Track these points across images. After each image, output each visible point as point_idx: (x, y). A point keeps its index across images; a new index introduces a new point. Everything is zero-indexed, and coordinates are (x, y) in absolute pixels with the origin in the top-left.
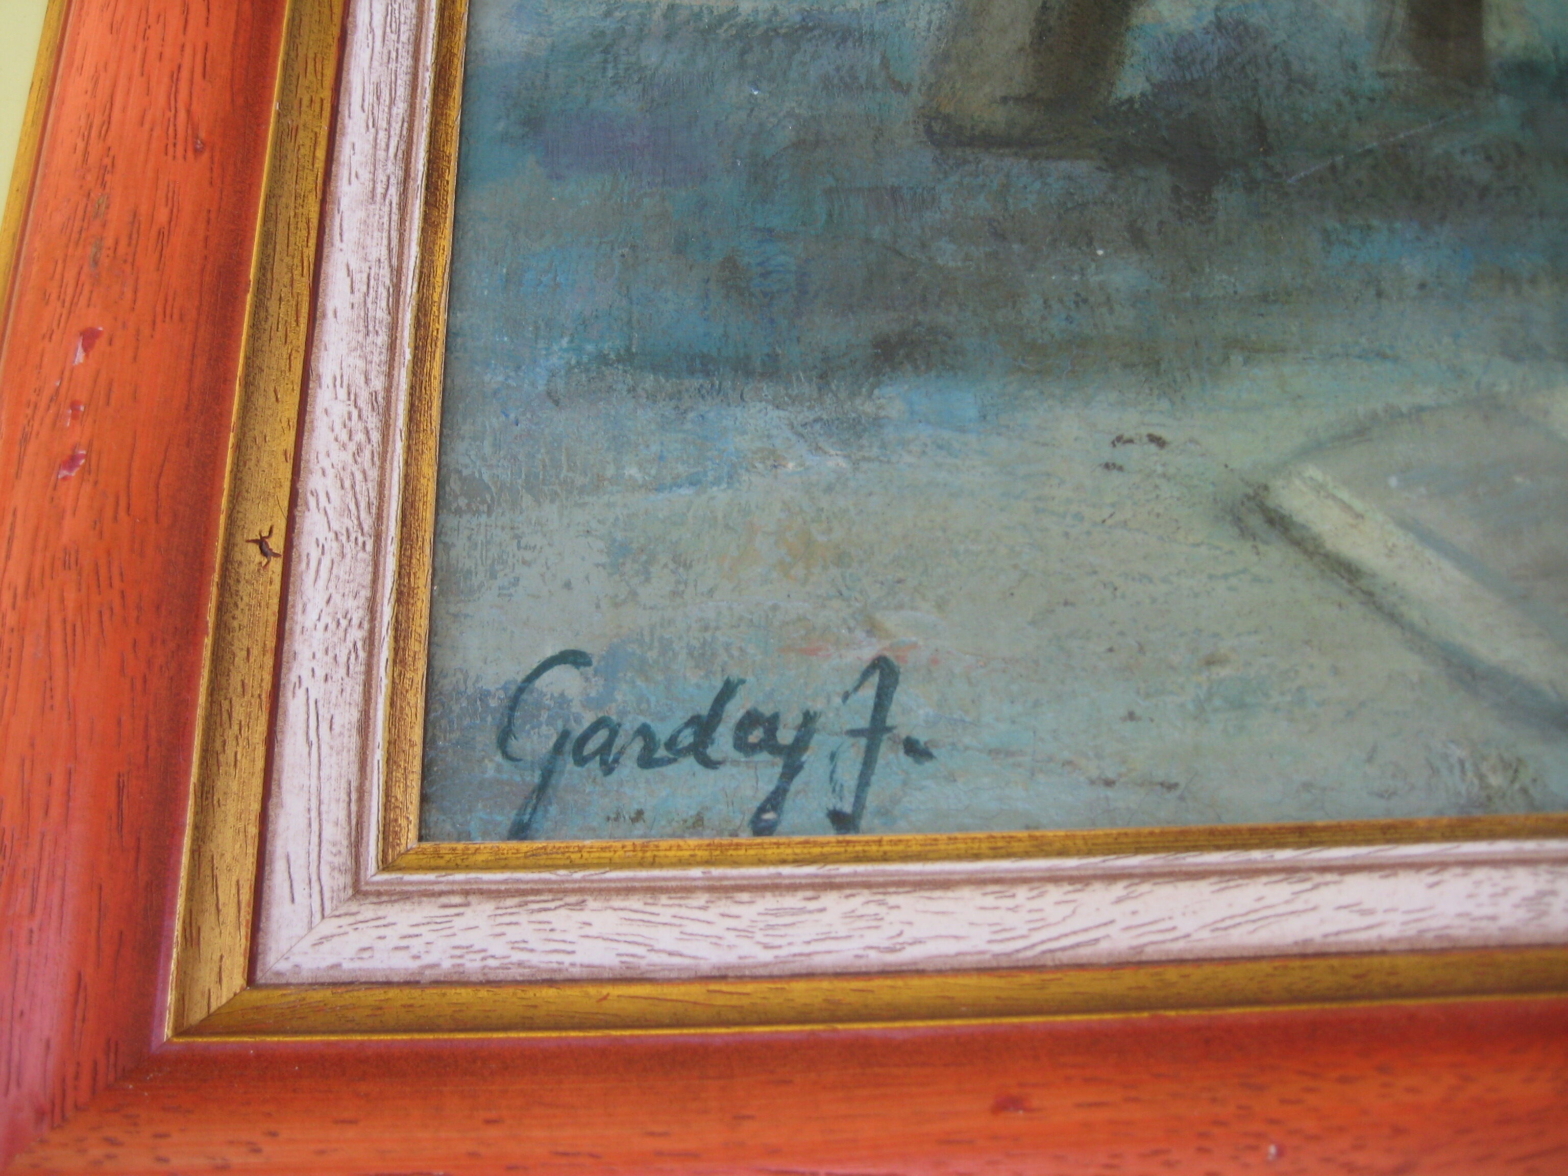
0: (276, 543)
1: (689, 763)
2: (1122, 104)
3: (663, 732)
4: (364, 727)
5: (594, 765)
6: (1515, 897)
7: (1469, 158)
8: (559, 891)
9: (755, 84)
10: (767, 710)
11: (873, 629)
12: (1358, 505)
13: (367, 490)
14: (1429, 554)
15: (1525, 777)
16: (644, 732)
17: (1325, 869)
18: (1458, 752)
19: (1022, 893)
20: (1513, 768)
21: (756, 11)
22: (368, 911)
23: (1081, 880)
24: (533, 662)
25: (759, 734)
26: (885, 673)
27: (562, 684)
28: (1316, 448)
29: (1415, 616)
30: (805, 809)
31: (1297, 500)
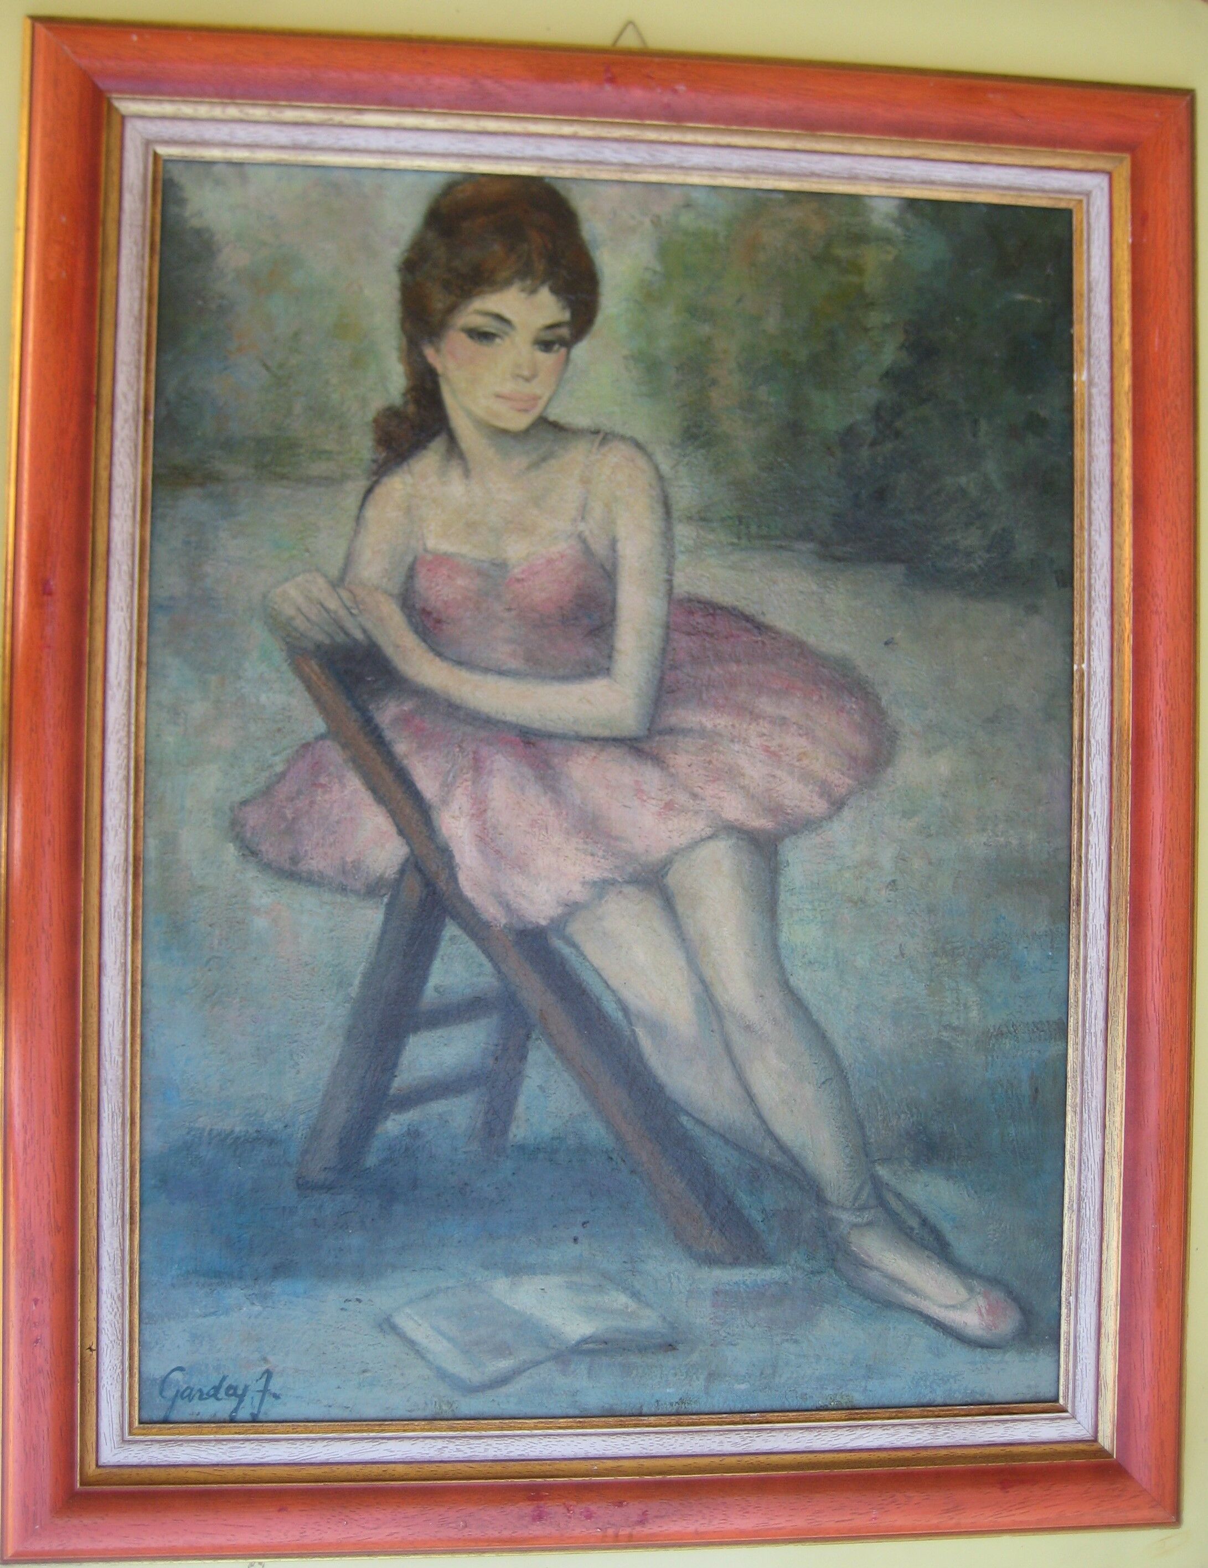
0: (94, 1347)
1: (212, 1399)
2: (367, 1169)
3: (205, 1390)
4: (122, 1397)
5: (186, 1400)
6: (435, 1448)
7: (489, 1188)
8: (176, 1441)
9: (239, 1164)
10: (234, 1384)
11: (265, 1360)
12: (420, 1322)
13: (118, 1326)
14: (440, 1338)
15: (454, 1406)
16: (200, 1391)
18: (436, 1399)
19: (299, 1443)
20: (451, 1404)
21: (240, 1131)
22: (127, 1447)
24: (169, 1370)
25: (232, 1391)
26: (268, 1374)
27: (177, 1375)
28: (410, 1302)
29: (430, 1357)
30: (244, 1413)
31: (401, 1320)
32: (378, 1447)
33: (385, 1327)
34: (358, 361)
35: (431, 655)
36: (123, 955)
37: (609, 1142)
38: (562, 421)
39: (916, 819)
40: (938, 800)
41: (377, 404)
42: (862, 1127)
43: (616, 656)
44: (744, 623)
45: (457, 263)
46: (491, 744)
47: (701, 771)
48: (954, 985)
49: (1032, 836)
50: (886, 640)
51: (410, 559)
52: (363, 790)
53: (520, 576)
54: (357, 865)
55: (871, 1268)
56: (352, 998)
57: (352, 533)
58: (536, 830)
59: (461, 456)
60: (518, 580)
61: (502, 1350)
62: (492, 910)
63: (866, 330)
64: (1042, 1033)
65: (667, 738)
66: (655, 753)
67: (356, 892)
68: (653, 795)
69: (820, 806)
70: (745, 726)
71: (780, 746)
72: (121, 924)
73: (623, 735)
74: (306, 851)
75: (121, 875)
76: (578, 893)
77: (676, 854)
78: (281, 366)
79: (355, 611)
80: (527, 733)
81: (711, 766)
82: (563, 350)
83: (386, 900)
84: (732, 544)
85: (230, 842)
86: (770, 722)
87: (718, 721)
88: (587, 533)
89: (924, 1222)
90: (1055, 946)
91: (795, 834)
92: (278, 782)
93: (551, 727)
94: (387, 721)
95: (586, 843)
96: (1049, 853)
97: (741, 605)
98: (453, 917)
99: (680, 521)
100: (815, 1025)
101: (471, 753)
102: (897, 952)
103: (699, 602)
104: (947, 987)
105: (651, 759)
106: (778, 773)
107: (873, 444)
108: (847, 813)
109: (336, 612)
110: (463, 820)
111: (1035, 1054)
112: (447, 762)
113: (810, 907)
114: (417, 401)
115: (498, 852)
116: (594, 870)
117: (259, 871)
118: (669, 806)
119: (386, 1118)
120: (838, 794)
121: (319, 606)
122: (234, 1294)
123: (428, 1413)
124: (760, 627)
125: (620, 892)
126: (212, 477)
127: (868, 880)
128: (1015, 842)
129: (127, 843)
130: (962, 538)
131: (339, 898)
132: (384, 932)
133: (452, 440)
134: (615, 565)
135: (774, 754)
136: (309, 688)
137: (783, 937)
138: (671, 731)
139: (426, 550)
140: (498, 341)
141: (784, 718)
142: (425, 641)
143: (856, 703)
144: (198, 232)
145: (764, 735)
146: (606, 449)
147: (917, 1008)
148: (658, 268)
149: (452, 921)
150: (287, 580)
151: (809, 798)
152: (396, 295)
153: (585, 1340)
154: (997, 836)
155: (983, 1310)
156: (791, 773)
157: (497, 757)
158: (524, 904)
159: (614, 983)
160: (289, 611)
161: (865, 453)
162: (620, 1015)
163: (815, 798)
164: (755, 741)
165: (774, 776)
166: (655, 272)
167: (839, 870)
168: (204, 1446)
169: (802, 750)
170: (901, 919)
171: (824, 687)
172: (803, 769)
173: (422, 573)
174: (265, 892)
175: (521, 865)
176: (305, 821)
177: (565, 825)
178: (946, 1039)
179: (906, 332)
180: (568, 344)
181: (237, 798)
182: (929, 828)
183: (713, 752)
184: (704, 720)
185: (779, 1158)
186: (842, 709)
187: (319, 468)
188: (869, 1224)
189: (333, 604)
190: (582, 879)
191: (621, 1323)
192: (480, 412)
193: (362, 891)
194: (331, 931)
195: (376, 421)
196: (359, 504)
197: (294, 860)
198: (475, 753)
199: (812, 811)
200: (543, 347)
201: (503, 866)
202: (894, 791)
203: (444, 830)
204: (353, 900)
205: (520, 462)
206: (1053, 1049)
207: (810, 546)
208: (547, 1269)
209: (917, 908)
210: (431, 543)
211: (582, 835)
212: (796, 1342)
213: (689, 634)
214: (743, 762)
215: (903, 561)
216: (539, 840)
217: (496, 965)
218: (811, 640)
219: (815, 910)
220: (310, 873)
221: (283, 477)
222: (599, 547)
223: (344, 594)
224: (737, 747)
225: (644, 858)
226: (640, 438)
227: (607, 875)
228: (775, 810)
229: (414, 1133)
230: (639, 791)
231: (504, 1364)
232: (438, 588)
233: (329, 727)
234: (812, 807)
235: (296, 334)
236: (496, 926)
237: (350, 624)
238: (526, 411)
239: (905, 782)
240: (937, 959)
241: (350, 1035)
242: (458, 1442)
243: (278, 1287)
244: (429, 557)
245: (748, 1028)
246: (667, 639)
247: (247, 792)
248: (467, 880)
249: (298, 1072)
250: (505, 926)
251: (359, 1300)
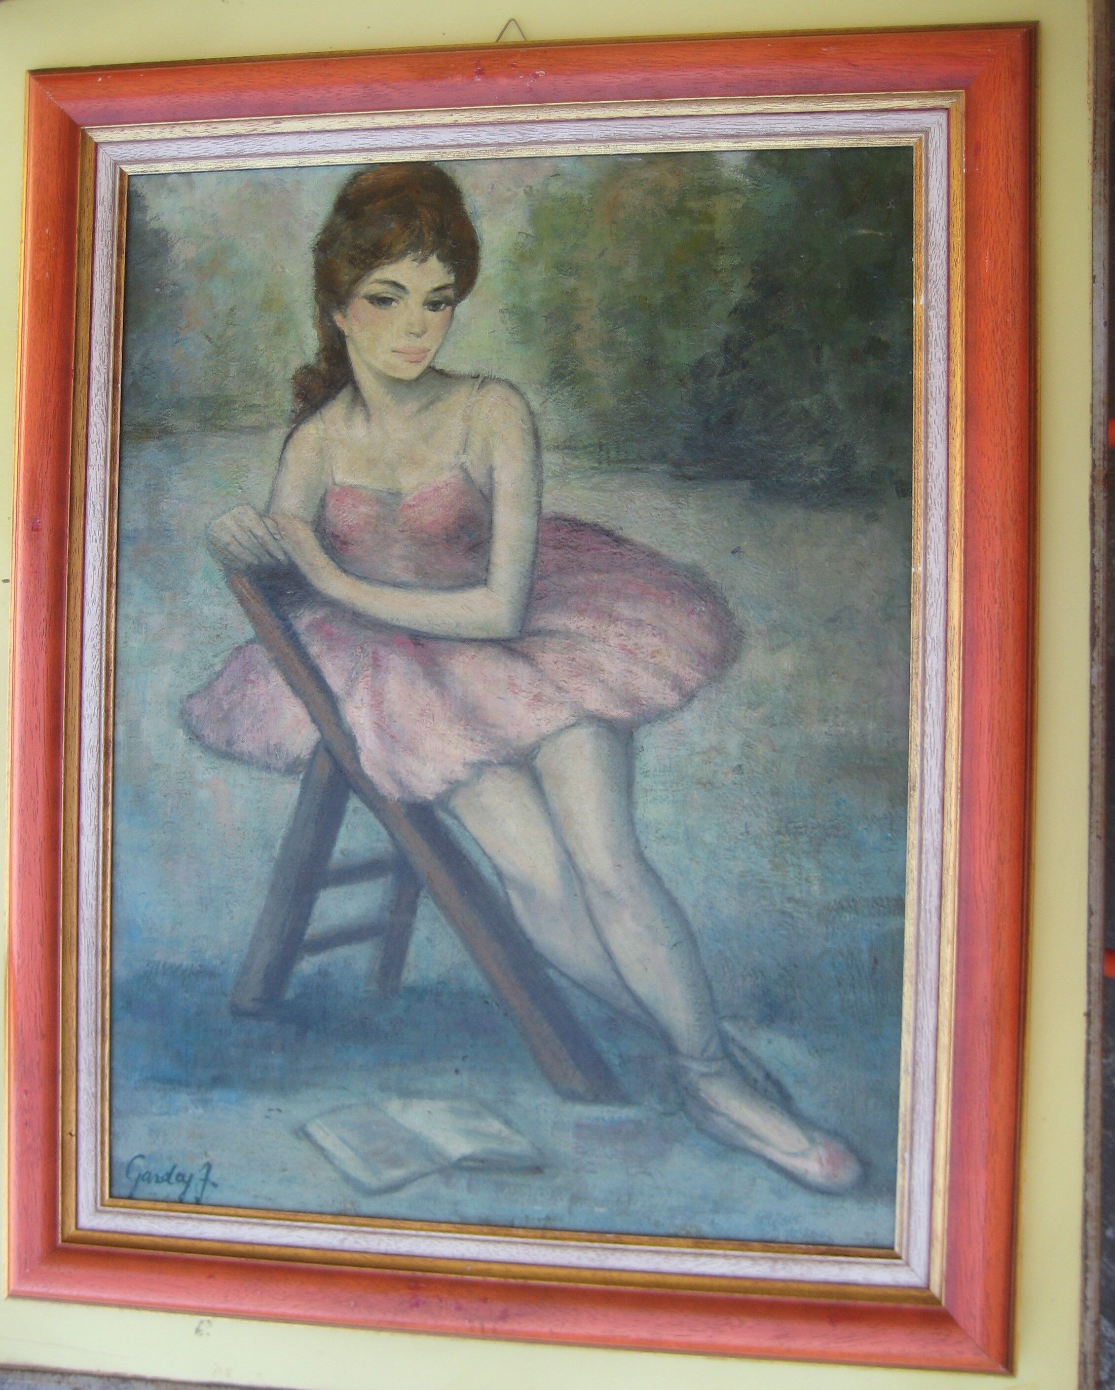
0: (74, 1133)
1: (165, 1184)
3: (161, 1175)
4: (96, 1175)
5: (146, 1182)
8: (136, 1214)
9: (186, 992)
10: (182, 1172)
11: (206, 1154)
12: (329, 1132)
13: (93, 1118)
14: (345, 1147)
16: (157, 1176)
17: (296, 1227)
19: (229, 1225)
20: (353, 1203)
22: (99, 1215)
23: (242, 1223)
24: (133, 1157)
25: (181, 1178)
26: (209, 1166)
27: (139, 1162)
28: (321, 1115)
29: (337, 1162)
30: (190, 1196)
31: (312, 1129)
32: (291, 1234)
33: (301, 1134)
34: (280, 330)
35: (338, 572)
36: (96, 819)
37: (485, 988)
38: (447, 370)
39: (761, 710)
40: (781, 693)
41: (296, 363)
42: (710, 987)
43: (493, 569)
44: (604, 538)
45: (360, 241)
46: (387, 646)
47: (566, 668)
48: (796, 861)
49: (871, 726)
50: (733, 548)
51: (321, 492)
52: (284, 685)
53: (412, 503)
54: (278, 747)
55: (719, 1114)
56: (274, 858)
57: (276, 472)
58: (425, 718)
59: (364, 405)
60: (410, 506)
61: (394, 1161)
62: (387, 786)
63: (716, 272)
64: (881, 908)
65: (536, 638)
66: (525, 652)
67: (278, 770)
68: (524, 688)
69: (672, 698)
70: (604, 627)
71: (636, 644)
72: (95, 794)
73: (498, 636)
74: (239, 736)
75: (95, 753)
76: (460, 773)
77: (544, 739)
78: (220, 337)
79: (277, 537)
80: (418, 636)
81: (574, 663)
82: (449, 308)
83: (301, 776)
84: (593, 468)
85: (180, 728)
86: (627, 624)
87: (580, 624)
88: (468, 464)
89: (768, 1076)
90: (894, 828)
91: (649, 723)
92: (217, 679)
93: (438, 630)
94: (303, 627)
95: (466, 729)
96: (888, 742)
97: (601, 521)
98: (355, 792)
99: (548, 450)
100: (667, 893)
101: (370, 653)
102: (743, 830)
103: (565, 520)
104: (790, 862)
105: (522, 657)
106: (634, 669)
107: (722, 374)
108: (696, 704)
109: (262, 538)
110: (364, 710)
111: (875, 927)
112: (351, 661)
113: (662, 787)
114: (328, 359)
115: (392, 737)
116: (472, 753)
117: (202, 752)
118: (538, 698)
119: (302, 959)
120: (688, 688)
121: (249, 533)
122: (183, 1098)
123: (335, 1208)
124: (620, 541)
125: (495, 772)
126: (167, 432)
127: (716, 764)
128: (855, 732)
129: (100, 728)
130: (805, 454)
131: (264, 775)
132: (300, 803)
133: (356, 390)
134: (492, 491)
135: (630, 652)
136: (242, 601)
137: (639, 814)
138: (538, 633)
139: (334, 484)
140: (394, 304)
141: (640, 620)
142: (333, 560)
143: (706, 607)
144: (156, 232)
145: (622, 635)
146: (484, 391)
147: (762, 881)
148: (530, 232)
149: (355, 795)
150: (224, 512)
151: (662, 691)
152: (312, 271)
153: (465, 1158)
154: (838, 725)
155: (823, 1160)
156: (646, 669)
157: (392, 656)
158: (414, 781)
159: (489, 850)
160: (227, 538)
161: (715, 381)
162: (495, 879)
163: (668, 690)
164: (614, 641)
165: (631, 672)
166: (527, 235)
167: (689, 756)
168: (156, 1220)
169: (656, 648)
170: (746, 801)
171: (676, 592)
172: (655, 665)
173: (331, 502)
174: (207, 769)
175: (412, 749)
176: (238, 711)
177: (448, 714)
178: (789, 910)
179: (753, 271)
180: (452, 303)
181: (185, 693)
182: (773, 718)
183: (576, 650)
184: (568, 622)
185: (634, 1011)
186: (692, 612)
187: (251, 419)
188: (718, 1074)
189: (260, 532)
190: (462, 761)
191: (494, 1145)
192: (380, 366)
193: (283, 770)
194: (259, 801)
195: (294, 378)
196: (281, 447)
197: (229, 743)
198: (373, 653)
199: (664, 702)
200: (431, 307)
201: (397, 749)
202: (740, 684)
203: (348, 719)
204: (275, 776)
205: (412, 406)
206: (892, 923)
207: (664, 467)
208: (432, 1095)
209: (761, 791)
210: (339, 478)
211: (463, 723)
212: (649, 1174)
213: (555, 548)
214: (603, 659)
215: (747, 478)
216: (427, 727)
217: (391, 834)
218: (664, 551)
219: (668, 790)
220: (242, 754)
221: (221, 428)
222: (478, 475)
223: (269, 523)
224: (597, 646)
225: (515, 743)
226: (513, 380)
227: (484, 757)
228: (632, 701)
229: (323, 973)
230: (512, 685)
231: (397, 1174)
232: (344, 515)
233: (257, 634)
234: (665, 699)
235: (232, 310)
236: (391, 800)
237: (273, 547)
238: (417, 362)
239: (751, 676)
240: (781, 837)
241: (273, 888)
242: (356, 1235)
243: (216, 1095)
244: (337, 489)
245: (607, 894)
246: (536, 553)
247: (192, 687)
248: (367, 760)
249: (232, 918)
250: (398, 800)
251: (279, 1110)
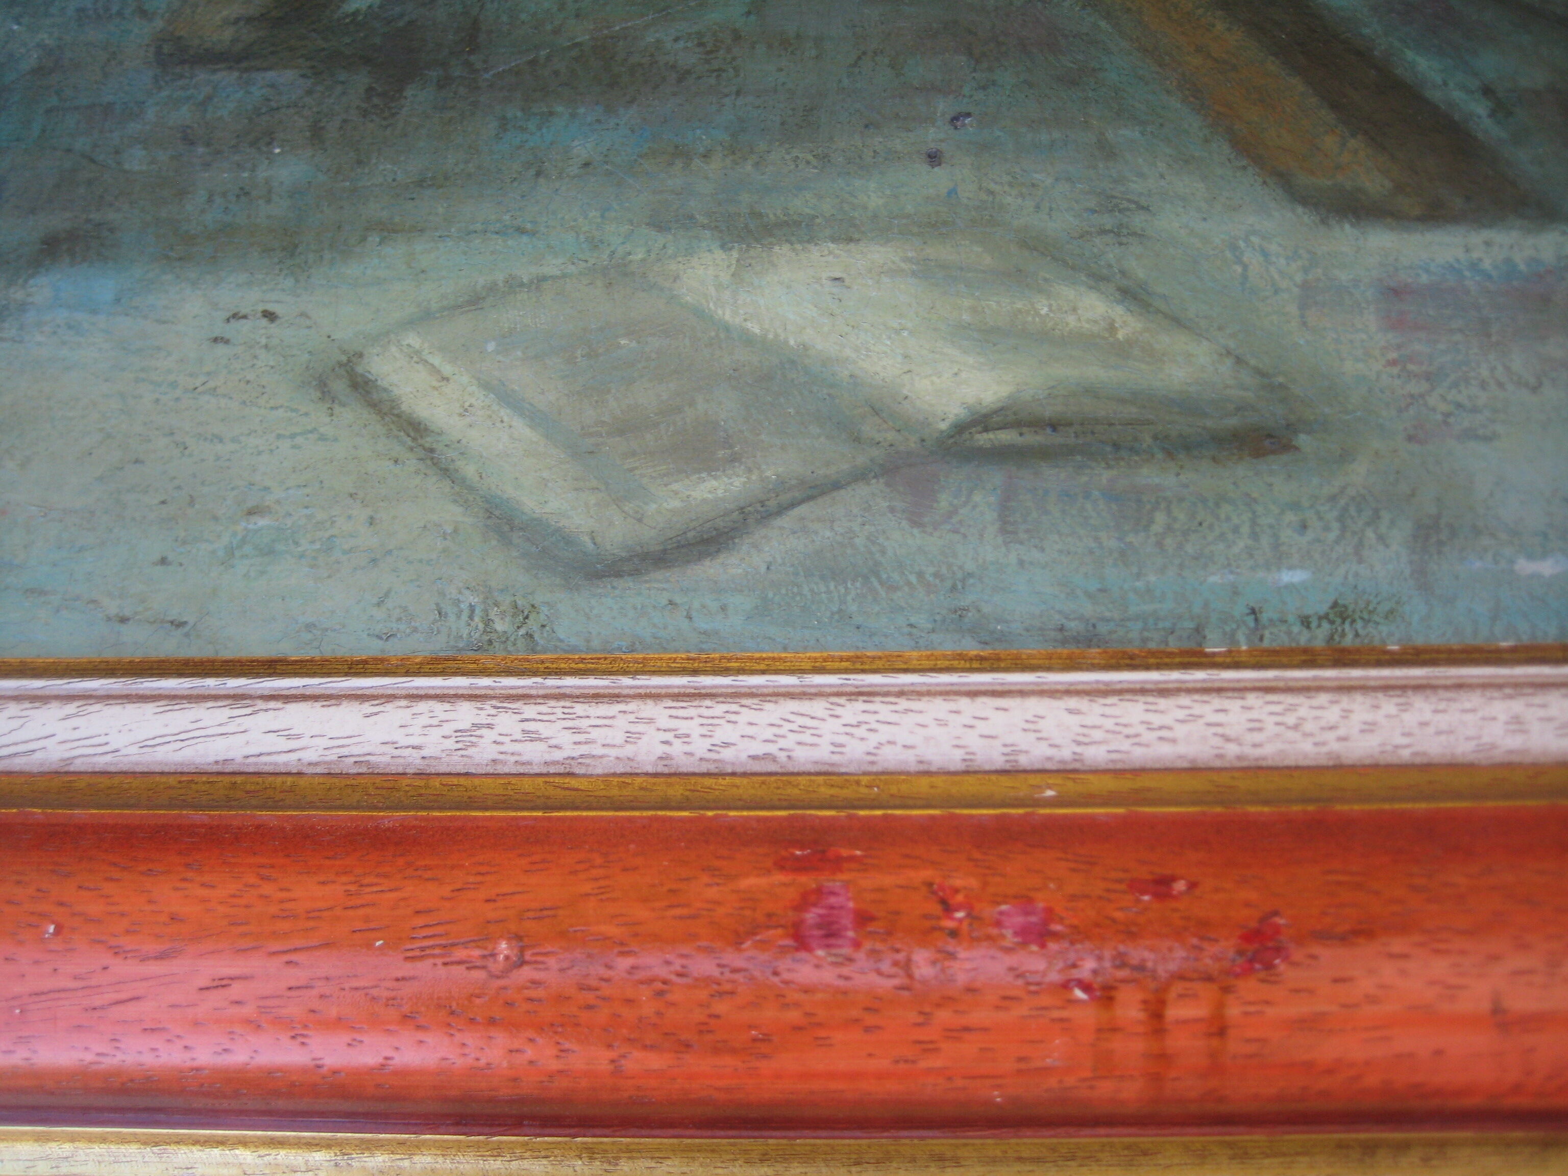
2: (347, 16)
6: (448, 729)
7: (681, 44)
12: (447, 369)
14: (505, 413)
18: (473, 599)
20: (522, 615)
28: (423, 318)
29: (469, 470)
31: (387, 368)
32: (247, 722)
33: (339, 386)
231: (710, 491)
242: (530, 711)
251: (270, 316)
